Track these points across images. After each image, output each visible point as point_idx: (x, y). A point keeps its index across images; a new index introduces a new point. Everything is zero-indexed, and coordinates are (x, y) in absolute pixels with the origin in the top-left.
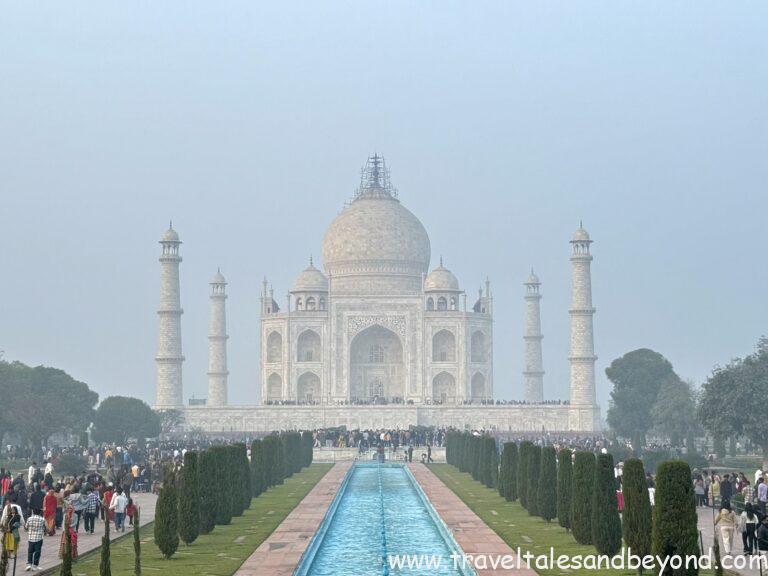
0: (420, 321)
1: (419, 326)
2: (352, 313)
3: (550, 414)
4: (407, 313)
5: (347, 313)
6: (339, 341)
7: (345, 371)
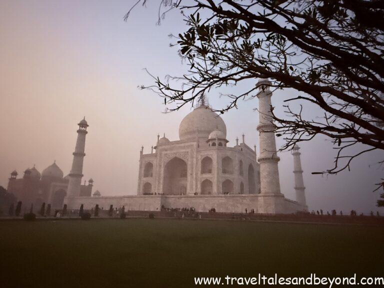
0: (195, 153)
1: (195, 156)
2: (166, 152)
3: (245, 201)
4: (189, 150)
5: (164, 152)
6: (160, 166)
7: (162, 181)
